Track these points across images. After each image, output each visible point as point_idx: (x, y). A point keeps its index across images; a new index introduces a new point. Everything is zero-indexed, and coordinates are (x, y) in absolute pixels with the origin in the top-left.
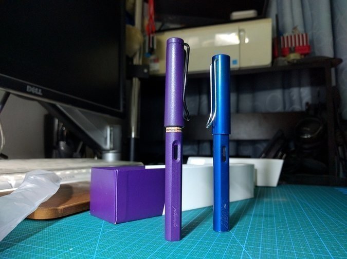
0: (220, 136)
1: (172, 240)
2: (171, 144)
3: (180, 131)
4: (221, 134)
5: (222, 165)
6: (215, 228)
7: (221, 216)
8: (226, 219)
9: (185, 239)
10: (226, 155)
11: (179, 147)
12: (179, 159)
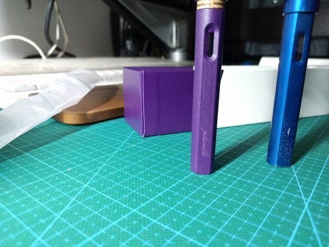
0: (296, 15)
1: (198, 173)
2: (203, 30)
3: (220, 6)
4: (299, 13)
5: (293, 68)
6: (269, 160)
7: (280, 145)
8: (288, 151)
9: (219, 172)
10: (303, 50)
11: (217, 35)
12: (215, 56)
